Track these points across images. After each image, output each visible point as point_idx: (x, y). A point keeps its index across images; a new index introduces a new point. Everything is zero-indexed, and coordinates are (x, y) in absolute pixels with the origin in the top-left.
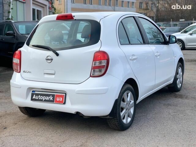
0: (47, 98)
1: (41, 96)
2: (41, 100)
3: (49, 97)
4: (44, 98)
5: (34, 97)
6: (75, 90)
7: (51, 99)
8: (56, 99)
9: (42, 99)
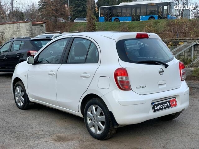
0: (166, 105)
1: (160, 105)
2: (162, 109)
3: (167, 104)
4: (163, 106)
5: (156, 108)
6: (183, 92)
7: (168, 105)
8: (171, 103)
9: (162, 107)
